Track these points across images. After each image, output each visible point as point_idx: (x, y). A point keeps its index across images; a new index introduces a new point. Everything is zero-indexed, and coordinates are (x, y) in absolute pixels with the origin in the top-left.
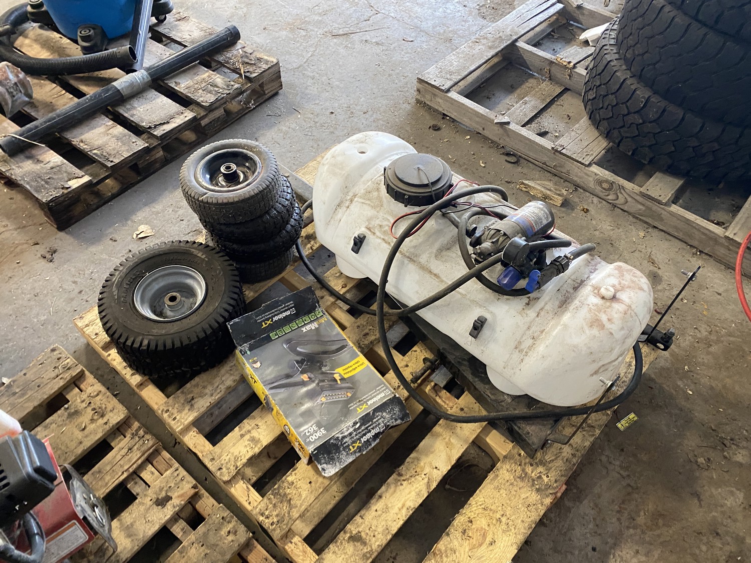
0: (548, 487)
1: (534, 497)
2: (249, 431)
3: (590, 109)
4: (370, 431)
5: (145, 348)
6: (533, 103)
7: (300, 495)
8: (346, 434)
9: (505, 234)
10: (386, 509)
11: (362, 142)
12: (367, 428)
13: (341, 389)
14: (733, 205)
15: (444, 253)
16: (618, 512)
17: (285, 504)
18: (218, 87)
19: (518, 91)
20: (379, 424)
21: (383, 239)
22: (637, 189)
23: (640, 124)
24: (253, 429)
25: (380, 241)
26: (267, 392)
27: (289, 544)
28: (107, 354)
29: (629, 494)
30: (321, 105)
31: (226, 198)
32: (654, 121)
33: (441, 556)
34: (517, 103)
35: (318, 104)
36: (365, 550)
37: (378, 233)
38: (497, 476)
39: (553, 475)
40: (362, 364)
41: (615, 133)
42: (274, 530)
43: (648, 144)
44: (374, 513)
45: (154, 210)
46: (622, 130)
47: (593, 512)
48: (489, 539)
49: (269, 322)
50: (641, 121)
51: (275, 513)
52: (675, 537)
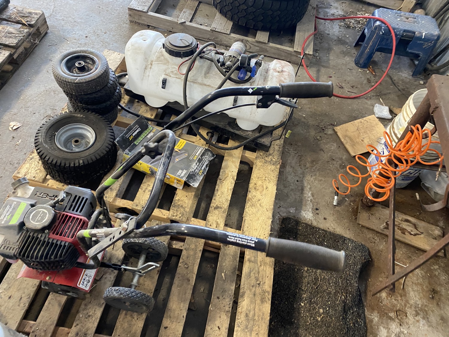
0: (276, 162)
1: (273, 167)
2: (146, 188)
3: (219, 8)
4: (204, 165)
5: (82, 164)
6: (188, 12)
7: (185, 202)
8: (195, 168)
9: (234, 57)
10: (222, 193)
11: (142, 36)
12: (202, 164)
13: (182, 154)
14: (289, 40)
15: (207, 75)
16: (299, 166)
17: (181, 208)
18: (13, 34)
19: (178, 7)
20: (206, 161)
21: (176, 77)
22: (254, 40)
23: (246, 9)
24: (147, 187)
25: (175, 79)
26: (150, 166)
27: (191, 222)
28: (46, 185)
29: (300, 158)
30: (78, 34)
31: (90, 78)
32: (252, 6)
33: (251, 200)
34: (180, 13)
35: (75, 34)
36: (223, 210)
37: (172, 76)
38: (257, 165)
39: (276, 157)
40: (183, 142)
41: (236, 16)
42: (182, 219)
43: (251, 18)
44: (218, 196)
45: (12, 113)
46: (238, 14)
47: (291, 169)
48: (265, 187)
49: (132, 137)
50: (246, 8)
51: (179, 213)
52: (321, 166)
